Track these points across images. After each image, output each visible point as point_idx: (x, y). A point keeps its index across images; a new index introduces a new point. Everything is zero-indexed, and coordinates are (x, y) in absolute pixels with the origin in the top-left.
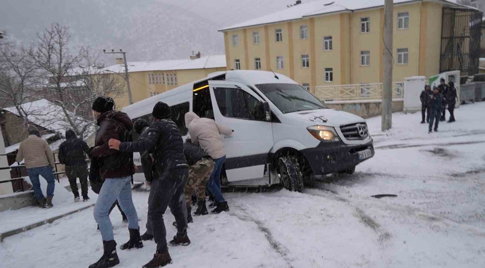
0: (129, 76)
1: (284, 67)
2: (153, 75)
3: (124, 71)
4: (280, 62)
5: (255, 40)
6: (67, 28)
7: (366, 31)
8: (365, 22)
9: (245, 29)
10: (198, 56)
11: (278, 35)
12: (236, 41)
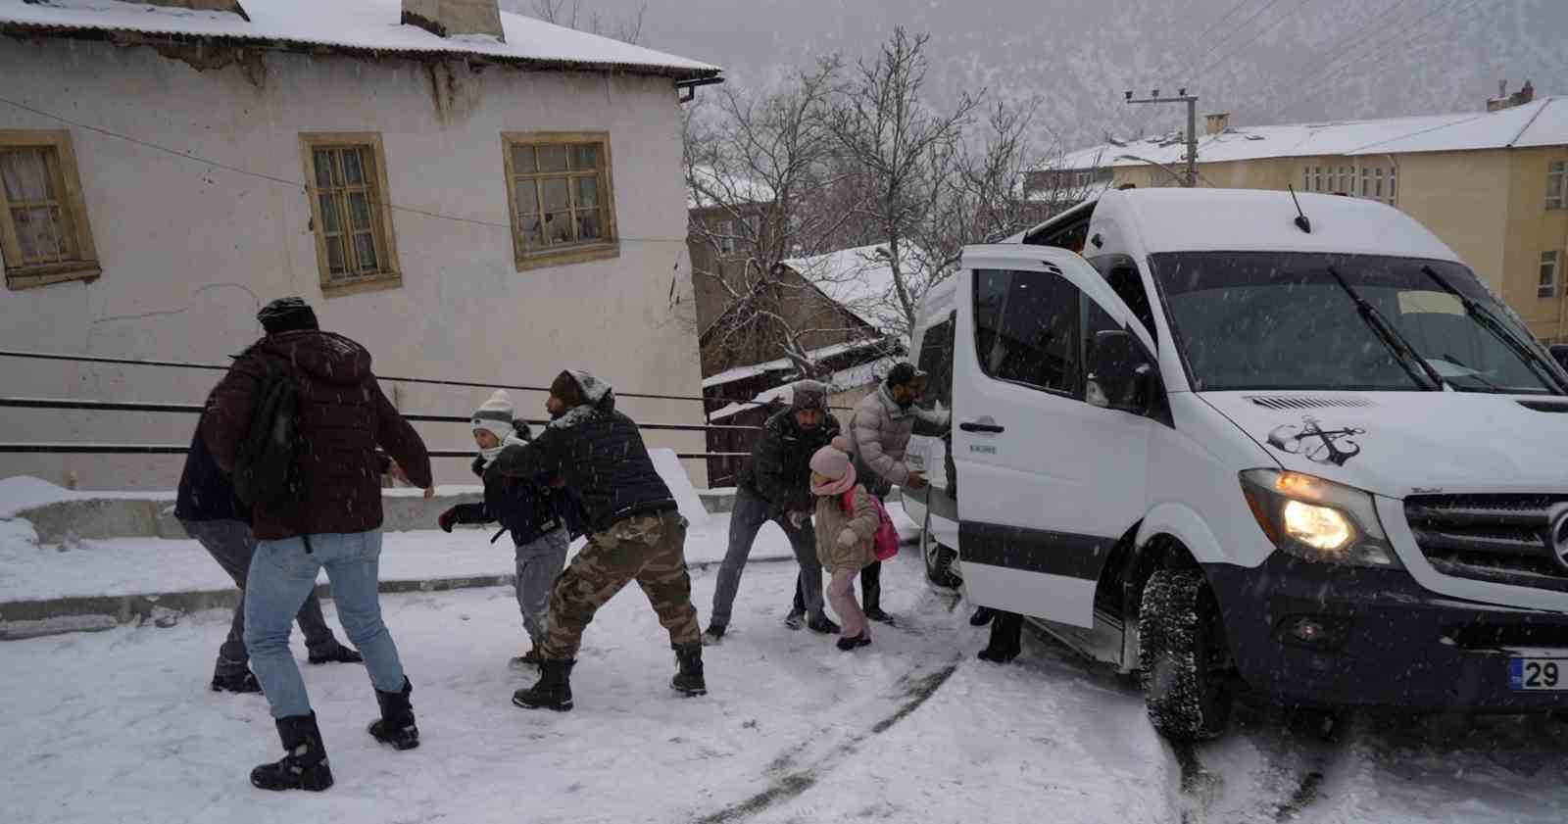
0: (1197, 173)
2: (1318, 171)
3: (1182, 158)
10: (1524, 96)
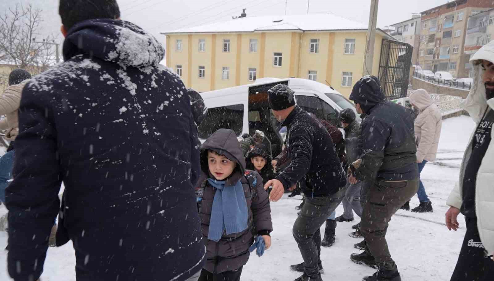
1: (230, 77)
4: (225, 73)
5: (201, 47)
6: (40, 11)
7: (314, 52)
8: (315, 44)
9: (190, 35)
11: (225, 45)
12: (179, 46)
